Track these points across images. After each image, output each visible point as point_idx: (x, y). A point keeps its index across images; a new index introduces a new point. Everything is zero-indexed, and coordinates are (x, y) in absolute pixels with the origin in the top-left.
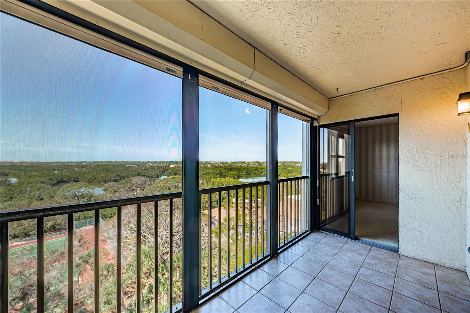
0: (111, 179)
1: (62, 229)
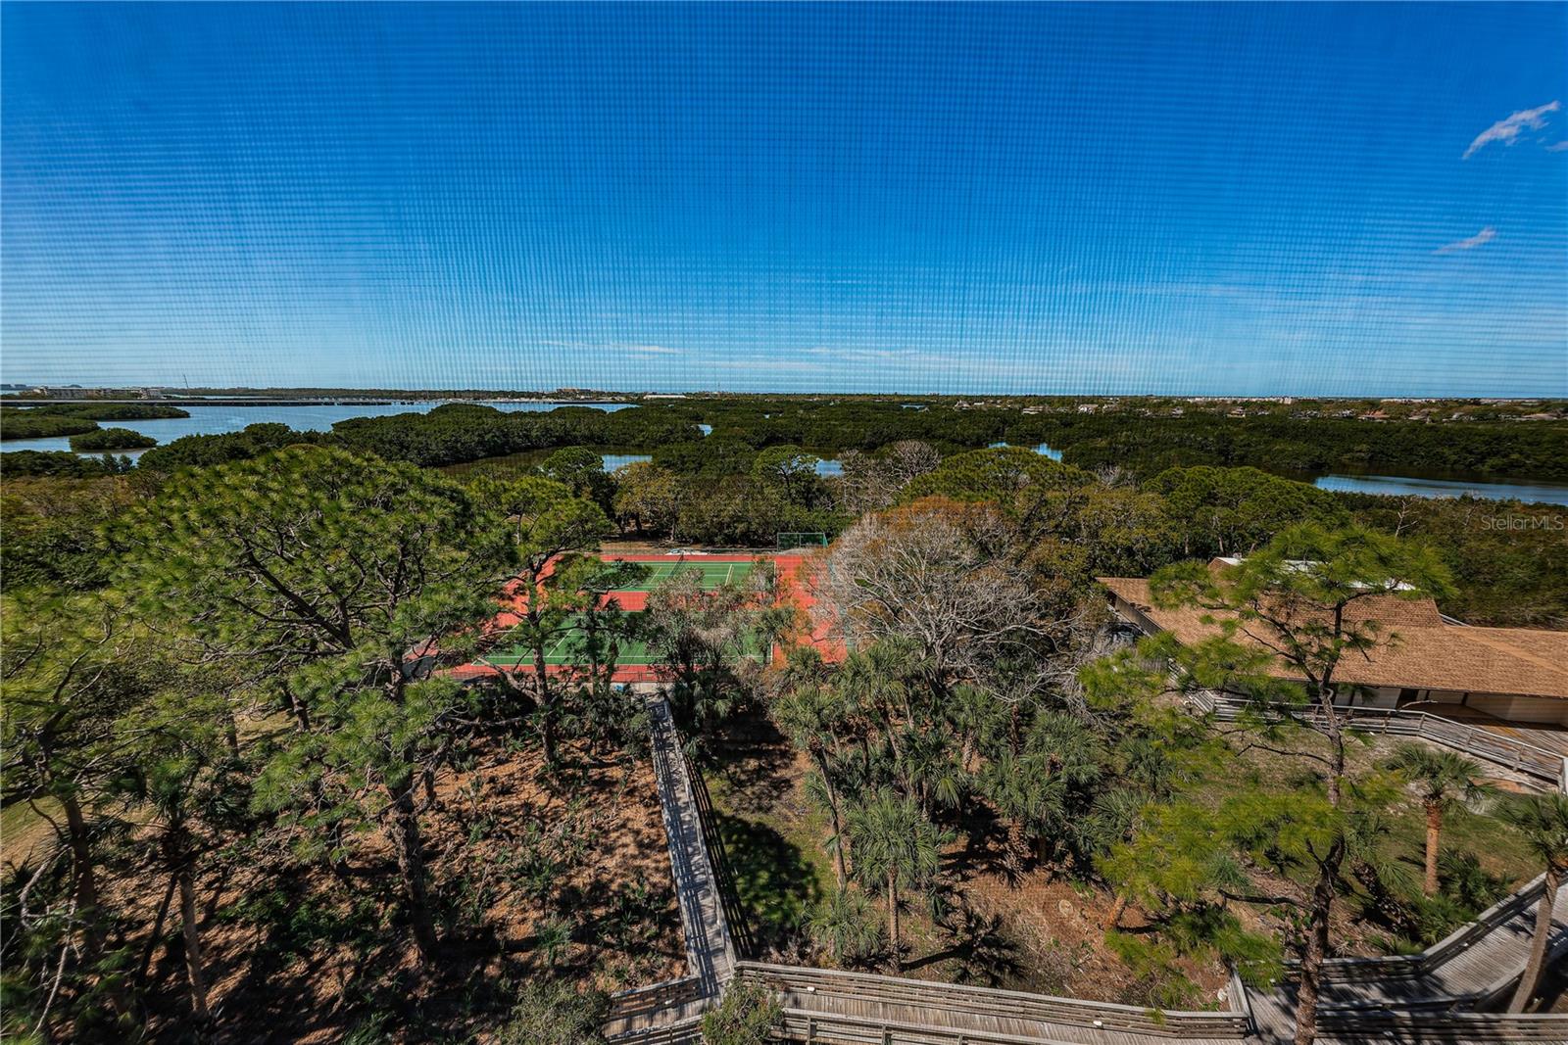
0: (863, 441)
1: (760, 542)
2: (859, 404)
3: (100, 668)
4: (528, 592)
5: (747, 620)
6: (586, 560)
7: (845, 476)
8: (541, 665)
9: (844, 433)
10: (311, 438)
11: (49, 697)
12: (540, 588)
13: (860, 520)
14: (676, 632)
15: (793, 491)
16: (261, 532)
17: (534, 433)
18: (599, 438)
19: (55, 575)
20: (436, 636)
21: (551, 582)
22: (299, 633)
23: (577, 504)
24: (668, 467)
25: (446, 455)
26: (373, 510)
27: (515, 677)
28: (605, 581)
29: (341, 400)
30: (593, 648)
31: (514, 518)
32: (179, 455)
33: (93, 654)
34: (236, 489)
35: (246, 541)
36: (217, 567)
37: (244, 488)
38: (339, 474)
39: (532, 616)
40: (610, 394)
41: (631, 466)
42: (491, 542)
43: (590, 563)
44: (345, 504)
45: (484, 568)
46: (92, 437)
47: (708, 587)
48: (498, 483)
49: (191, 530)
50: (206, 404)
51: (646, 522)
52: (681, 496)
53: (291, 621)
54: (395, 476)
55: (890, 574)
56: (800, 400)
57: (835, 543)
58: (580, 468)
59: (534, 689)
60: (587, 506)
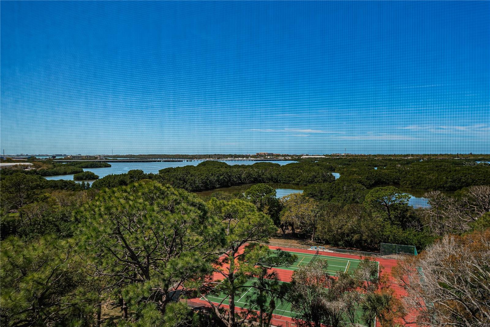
0: (445, 185)
1: (369, 248)
2: (442, 161)
3: (62, 272)
4: (230, 262)
5: (357, 299)
6: (261, 247)
7: (431, 209)
8: (232, 306)
9: (430, 180)
10: (151, 177)
11: (45, 282)
12: (236, 261)
13: (441, 240)
14: (310, 299)
15: (392, 216)
16: (125, 218)
17: (243, 176)
18: (275, 179)
19: (59, 230)
20: (183, 279)
21: (242, 258)
22: (130, 268)
23: (259, 215)
24: (313, 197)
25: (202, 186)
26: (166, 212)
27: (219, 310)
28: (270, 261)
29: (164, 160)
30: (260, 301)
31: (227, 221)
32: (105, 183)
33: (61, 265)
34: (118, 199)
35: (118, 222)
36: (106, 232)
37: (121, 198)
38: (156, 194)
39: (231, 276)
40: (283, 156)
41: (291, 195)
42: (214, 232)
43: (263, 249)
44: (156, 208)
45: (210, 246)
46: (80, 175)
47: (333, 274)
48: (221, 201)
49: (101, 215)
50: (117, 162)
51: (298, 228)
52: (318, 214)
53: (128, 262)
54: (177, 196)
55: (466, 282)
56: (399, 158)
57: (421, 254)
58: (264, 195)
59: (228, 320)
60: (264, 216)
